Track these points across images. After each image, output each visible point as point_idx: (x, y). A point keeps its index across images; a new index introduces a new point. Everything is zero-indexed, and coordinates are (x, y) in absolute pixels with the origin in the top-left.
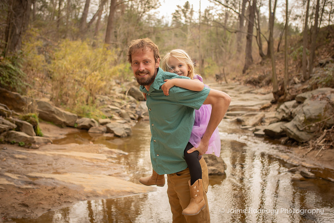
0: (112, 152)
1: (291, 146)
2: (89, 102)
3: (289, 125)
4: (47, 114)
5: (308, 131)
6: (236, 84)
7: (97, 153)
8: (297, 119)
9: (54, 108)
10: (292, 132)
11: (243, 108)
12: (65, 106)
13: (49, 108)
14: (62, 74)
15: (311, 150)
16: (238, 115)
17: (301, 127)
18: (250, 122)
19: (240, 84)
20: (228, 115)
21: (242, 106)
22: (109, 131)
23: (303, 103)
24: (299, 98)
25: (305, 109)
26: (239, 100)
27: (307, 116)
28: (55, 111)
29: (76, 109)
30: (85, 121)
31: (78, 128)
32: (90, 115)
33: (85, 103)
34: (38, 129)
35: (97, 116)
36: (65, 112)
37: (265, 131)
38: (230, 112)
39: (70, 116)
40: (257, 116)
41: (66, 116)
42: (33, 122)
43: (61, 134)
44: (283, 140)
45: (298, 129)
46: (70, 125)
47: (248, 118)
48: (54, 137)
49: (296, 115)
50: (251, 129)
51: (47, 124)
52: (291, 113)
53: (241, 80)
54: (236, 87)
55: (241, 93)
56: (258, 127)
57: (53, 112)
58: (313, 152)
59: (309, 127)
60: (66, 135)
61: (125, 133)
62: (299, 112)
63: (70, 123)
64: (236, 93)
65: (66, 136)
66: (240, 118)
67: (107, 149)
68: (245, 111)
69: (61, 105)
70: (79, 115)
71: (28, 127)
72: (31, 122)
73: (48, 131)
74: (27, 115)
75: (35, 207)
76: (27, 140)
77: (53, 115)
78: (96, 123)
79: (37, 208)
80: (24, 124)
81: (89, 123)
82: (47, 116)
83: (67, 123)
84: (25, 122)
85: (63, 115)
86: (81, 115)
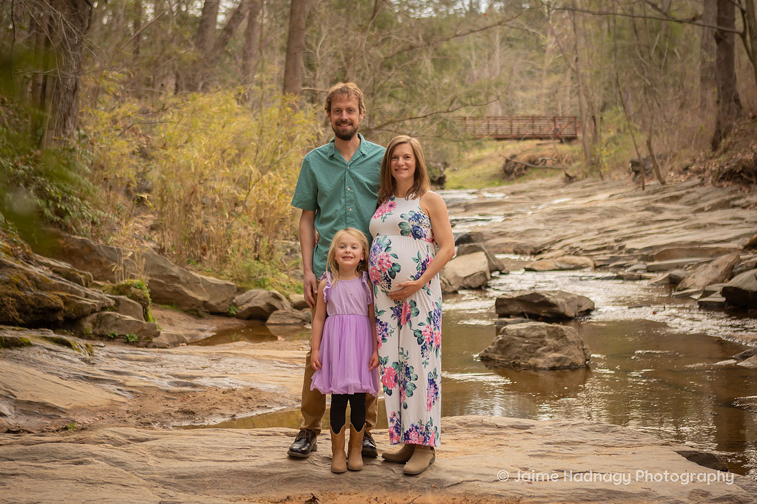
4: (162, 285)
6: (689, 183)
9: (175, 270)
11: (693, 248)
12: (199, 266)
13: (164, 269)
16: (678, 266)
19: (702, 184)
20: (649, 270)
21: (694, 243)
28: (181, 276)
29: (228, 271)
30: (257, 297)
31: (238, 317)
32: (267, 283)
33: (251, 255)
34: (151, 316)
35: (284, 286)
36: (204, 277)
37: (725, 292)
38: (656, 263)
39: (217, 285)
40: (714, 262)
41: (209, 286)
42: (140, 298)
43: (202, 330)
46: (220, 310)
47: (695, 272)
48: (187, 335)
50: (697, 296)
53: (705, 171)
54: (688, 193)
55: (702, 210)
56: (709, 288)
57: (175, 279)
60: (214, 331)
63: (218, 304)
65: (215, 334)
66: (676, 272)
68: (701, 256)
69: (189, 262)
70: (239, 286)
71: (131, 307)
72: (134, 297)
73: (170, 323)
74: (123, 282)
75: (206, 413)
76: (143, 330)
77: (176, 285)
78: (285, 301)
79: (211, 414)
80: (121, 302)
81: (268, 301)
82: (161, 289)
83: (212, 306)
84: (122, 297)
85: (201, 285)
86: (243, 285)
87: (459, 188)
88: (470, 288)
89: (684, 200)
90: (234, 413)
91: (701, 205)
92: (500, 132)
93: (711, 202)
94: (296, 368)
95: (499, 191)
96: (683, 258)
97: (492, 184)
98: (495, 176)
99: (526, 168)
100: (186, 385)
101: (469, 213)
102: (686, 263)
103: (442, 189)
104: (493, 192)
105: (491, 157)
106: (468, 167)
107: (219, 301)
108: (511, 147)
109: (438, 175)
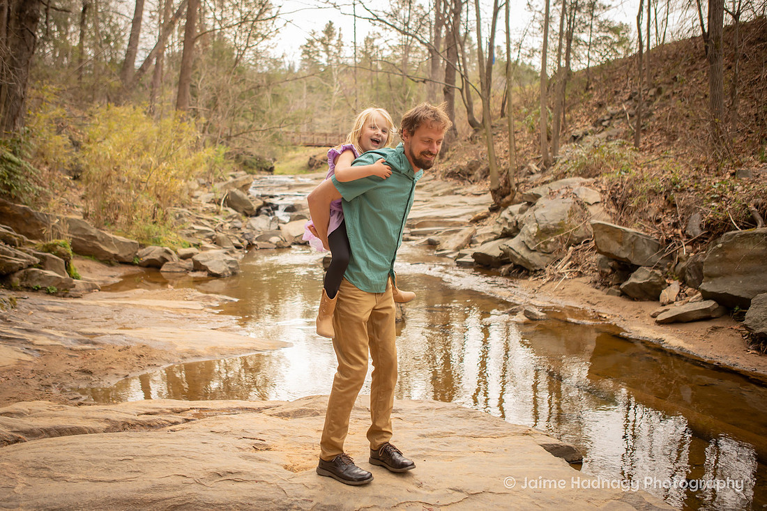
0: (209, 299)
1: (517, 278)
2: (159, 218)
3: (513, 243)
4: (83, 242)
5: (544, 251)
6: (427, 178)
7: (184, 300)
8: (526, 232)
9: (94, 231)
10: (518, 253)
11: (439, 221)
12: (113, 227)
13: (86, 230)
14: (106, 169)
15: (548, 281)
16: (431, 232)
17: (533, 245)
18: (450, 244)
19: (435, 179)
20: (412, 234)
21: (438, 217)
22: (198, 267)
23: (534, 204)
24: (529, 195)
25: (538, 213)
26: (431, 207)
27: (541, 226)
28: (98, 236)
29: (133, 232)
30: (154, 252)
31: (140, 265)
32: (161, 241)
33: (150, 219)
34: (72, 268)
35: (173, 243)
36: (115, 237)
37: (475, 256)
38: (416, 230)
39: (124, 243)
40: (461, 233)
41: (119, 243)
42: (64, 255)
43: (112, 277)
44: (503, 269)
45: (528, 248)
46: (127, 260)
47: (446, 238)
48: (100, 281)
49: (524, 225)
50: (451, 256)
51: (83, 260)
52: (517, 222)
53: (436, 171)
54: (427, 184)
55: (437, 195)
56: (462, 251)
57: (94, 238)
58: (551, 283)
59: (546, 244)
60: (121, 277)
61: (228, 269)
62: (528, 221)
63: (125, 256)
64: (428, 196)
65: (122, 280)
66: (433, 237)
67: (200, 294)
68: (444, 226)
69: (105, 224)
70: (141, 242)
71: (56, 262)
72: (59, 254)
73: (88, 272)
74: (51, 242)
75: (102, 373)
76: (61, 283)
77: (94, 242)
78: (174, 255)
79: (107, 374)
80: (48, 258)
81: (162, 255)
82: (83, 245)
83: (121, 257)
84: (49, 254)
85: (113, 243)
86: (144, 242)
87: (281, 174)
88: (299, 244)
89: (424, 188)
90: (127, 373)
91: (437, 192)
92: (307, 142)
93: (442, 191)
94: (181, 318)
95: (308, 177)
96: (432, 227)
97: (302, 173)
98: (303, 167)
99: (322, 163)
100: (87, 343)
101: (291, 191)
102: (436, 230)
103: (272, 174)
104: (304, 178)
105: (300, 156)
106: (287, 162)
107: (126, 254)
108: (313, 151)
109: (270, 166)
